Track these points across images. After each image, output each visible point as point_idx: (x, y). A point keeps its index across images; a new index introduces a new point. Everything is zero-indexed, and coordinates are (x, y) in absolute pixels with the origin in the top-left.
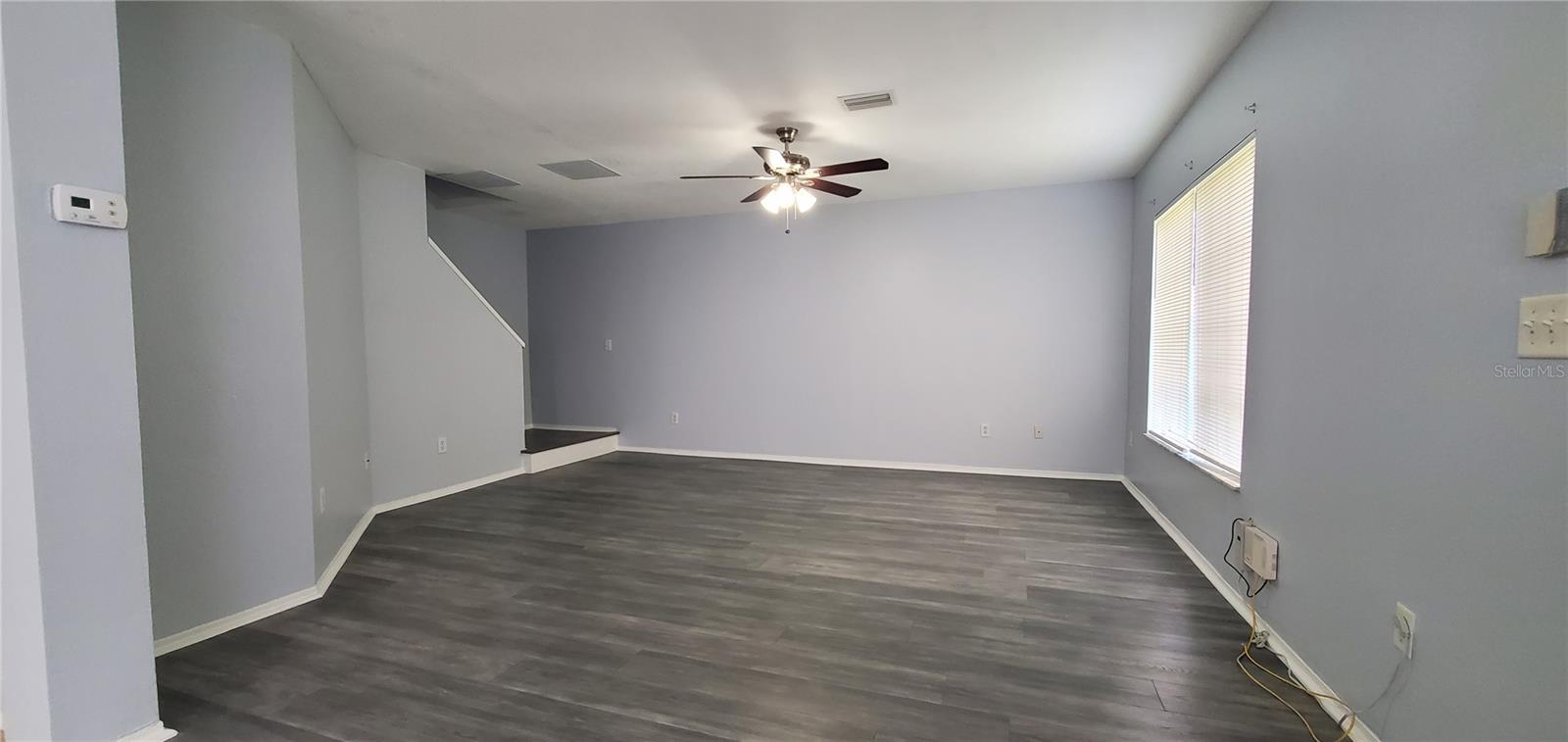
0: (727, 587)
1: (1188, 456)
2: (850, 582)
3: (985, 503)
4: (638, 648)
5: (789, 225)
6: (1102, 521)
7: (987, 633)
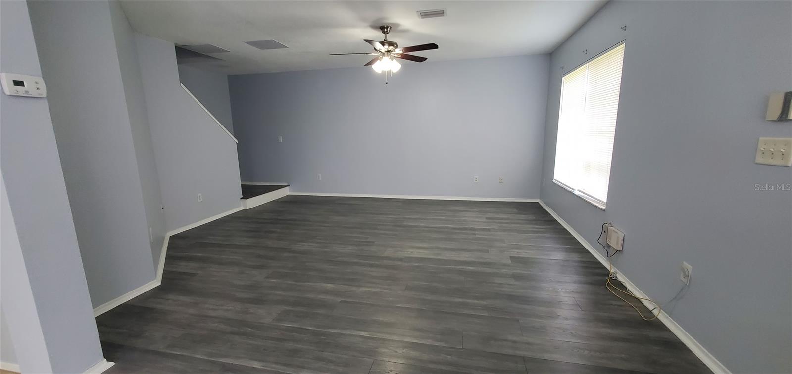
0: (372, 266)
1: (577, 193)
2: (429, 260)
3: (480, 216)
4: (339, 300)
5: (387, 80)
6: (534, 222)
7: (498, 280)
